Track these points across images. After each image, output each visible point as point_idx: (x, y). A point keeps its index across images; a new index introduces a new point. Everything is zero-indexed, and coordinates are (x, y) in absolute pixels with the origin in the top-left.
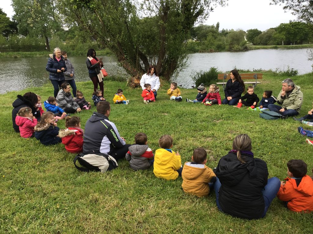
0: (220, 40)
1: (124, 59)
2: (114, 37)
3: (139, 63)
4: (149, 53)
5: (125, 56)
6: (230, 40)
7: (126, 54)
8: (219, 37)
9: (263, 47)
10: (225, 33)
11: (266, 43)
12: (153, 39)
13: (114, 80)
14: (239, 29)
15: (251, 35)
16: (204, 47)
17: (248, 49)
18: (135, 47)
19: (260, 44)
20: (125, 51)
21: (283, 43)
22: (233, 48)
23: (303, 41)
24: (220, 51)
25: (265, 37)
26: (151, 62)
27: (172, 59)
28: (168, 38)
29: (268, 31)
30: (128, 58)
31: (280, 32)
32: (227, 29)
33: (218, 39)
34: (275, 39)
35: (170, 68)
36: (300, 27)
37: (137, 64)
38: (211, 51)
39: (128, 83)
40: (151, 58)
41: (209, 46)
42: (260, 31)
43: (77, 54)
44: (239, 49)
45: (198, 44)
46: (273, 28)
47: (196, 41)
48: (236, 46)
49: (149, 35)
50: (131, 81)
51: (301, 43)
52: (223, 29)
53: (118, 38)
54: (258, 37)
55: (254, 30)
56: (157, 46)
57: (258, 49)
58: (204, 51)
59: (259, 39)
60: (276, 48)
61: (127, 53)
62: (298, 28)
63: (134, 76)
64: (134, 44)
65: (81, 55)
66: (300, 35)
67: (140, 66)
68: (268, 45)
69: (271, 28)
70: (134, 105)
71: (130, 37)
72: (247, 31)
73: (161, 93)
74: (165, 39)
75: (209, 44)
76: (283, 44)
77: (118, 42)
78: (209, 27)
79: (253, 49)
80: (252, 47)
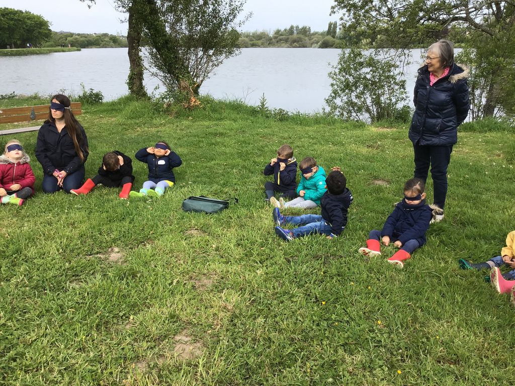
62: (13, 19)
66: (19, 32)
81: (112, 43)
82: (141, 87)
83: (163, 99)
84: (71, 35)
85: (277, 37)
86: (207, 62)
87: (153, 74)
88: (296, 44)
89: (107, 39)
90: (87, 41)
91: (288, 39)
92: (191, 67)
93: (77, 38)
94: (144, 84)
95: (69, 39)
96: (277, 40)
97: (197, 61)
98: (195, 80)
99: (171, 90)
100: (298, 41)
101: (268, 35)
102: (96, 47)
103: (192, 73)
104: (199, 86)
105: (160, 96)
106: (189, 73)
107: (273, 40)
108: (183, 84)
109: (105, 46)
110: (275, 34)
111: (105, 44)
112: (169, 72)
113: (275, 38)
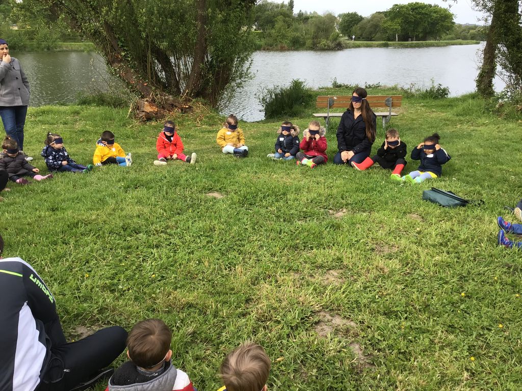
0: (296, 30)
1: (121, 61)
2: (98, 13)
3: (153, 69)
4: (173, 48)
5: (123, 54)
6: (313, 31)
7: (124, 50)
8: (295, 25)
9: (366, 44)
10: (303, 18)
11: (370, 37)
12: (182, 19)
13: (102, 105)
14: (327, 11)
15: (347, 23)
16: (270, 41)
17: (343, 46)
18: (144, 35)
19: (359, 38)
20: (123, 42)
21: (397, 38)
22: (318, 45)
23: (427, 35)
24: (297, 49)
25: (368, 27)
26: (179, 68)
27: (221, 61)
28: (213, 18)
29: (373, 16)
30: (130, 59)
31: (392, 19)
32: (306, 12)
33: (293, 27)
34: (385, 30)
35: (217, 80)
36: (423, 12)
37: (149, 71)
38: (282, 49)
39: (131, 112)
40: (179, 59)
41: (279, 39)
42: (361, 16)
43: (38, 48)
44: (328, 46)
45: (261, 36)
46: (381, 11)
47: (255, 30)
48: (324, 42)
49: (173, 12)
50: (137, 108)
51: (424, 39)
52: (301, 11)
53: (107, 14)
54: (358, 25)
55: (352, 14)
56: (190, 35)
57: (358, 46)
58: (271, 48)
59: (360, 29)
60: (386, 46)
61: (127, 47)
62: (420, 12)
63: (143, 97)
64: (142, 29)
65: (46, 50)
66: (423, 25)
67: (156, 74)
68: (374, 41)
69: (377, 12)
70: (142, 167)
71: (132, 12)
72: (340, 16)
73: (201, 135)
74: (205, 20)
75: (278, 36)
76: (397, 40)
77: (106, 23)
78: (277, 6)
79: (350, 48)
80: (349, 43)
94: (493, 83)
95: (471, 31)
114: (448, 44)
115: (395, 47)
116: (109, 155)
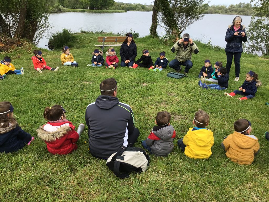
11: (74, 7)
17: (62, 11)
19: (68, 7)
21: (88, 8)
23: (103, 7)
34: (82, 3)
44: (54, 11)
48: (51, 8)
59: (68, 2)
68: (77, 9)
80: (65, 9)
81: (142, 9)
82: (155, 32)
83: (164, 37)
84: (123, 4)
85: (231, 9)
86: (186, 22)
87: (162, 26)
88: (241, 13)
89: (140, 7)
90: (130, 8)
91: (237, 10)
92: (179, 24)
93: (126, 6)
94: (157, 31)
95: (122, 6)
96: (230, 10)
97: (182, 21)
98: (180, 30)
99: (168, 34)
100: (243, 12)
101: (225, 8)
102: (134, 11)
103: (178, 27)
104: (181, 33)
105: (163, 36)
106: (177, 27)
107: (228, 10)
108: (174, 31)
109: (138, 10)
110: (230, 7)
111: (138, 9)
112: (169, 26)
113: (229, 9)
114: (113, 12)
115: (88, 12)
116: (9, 70)
